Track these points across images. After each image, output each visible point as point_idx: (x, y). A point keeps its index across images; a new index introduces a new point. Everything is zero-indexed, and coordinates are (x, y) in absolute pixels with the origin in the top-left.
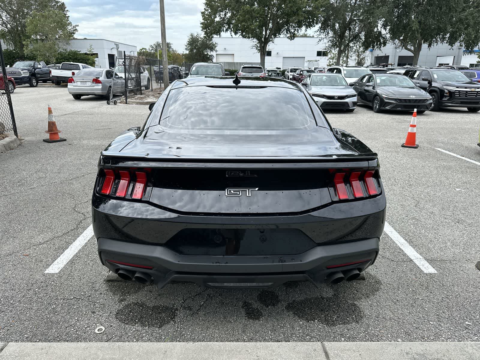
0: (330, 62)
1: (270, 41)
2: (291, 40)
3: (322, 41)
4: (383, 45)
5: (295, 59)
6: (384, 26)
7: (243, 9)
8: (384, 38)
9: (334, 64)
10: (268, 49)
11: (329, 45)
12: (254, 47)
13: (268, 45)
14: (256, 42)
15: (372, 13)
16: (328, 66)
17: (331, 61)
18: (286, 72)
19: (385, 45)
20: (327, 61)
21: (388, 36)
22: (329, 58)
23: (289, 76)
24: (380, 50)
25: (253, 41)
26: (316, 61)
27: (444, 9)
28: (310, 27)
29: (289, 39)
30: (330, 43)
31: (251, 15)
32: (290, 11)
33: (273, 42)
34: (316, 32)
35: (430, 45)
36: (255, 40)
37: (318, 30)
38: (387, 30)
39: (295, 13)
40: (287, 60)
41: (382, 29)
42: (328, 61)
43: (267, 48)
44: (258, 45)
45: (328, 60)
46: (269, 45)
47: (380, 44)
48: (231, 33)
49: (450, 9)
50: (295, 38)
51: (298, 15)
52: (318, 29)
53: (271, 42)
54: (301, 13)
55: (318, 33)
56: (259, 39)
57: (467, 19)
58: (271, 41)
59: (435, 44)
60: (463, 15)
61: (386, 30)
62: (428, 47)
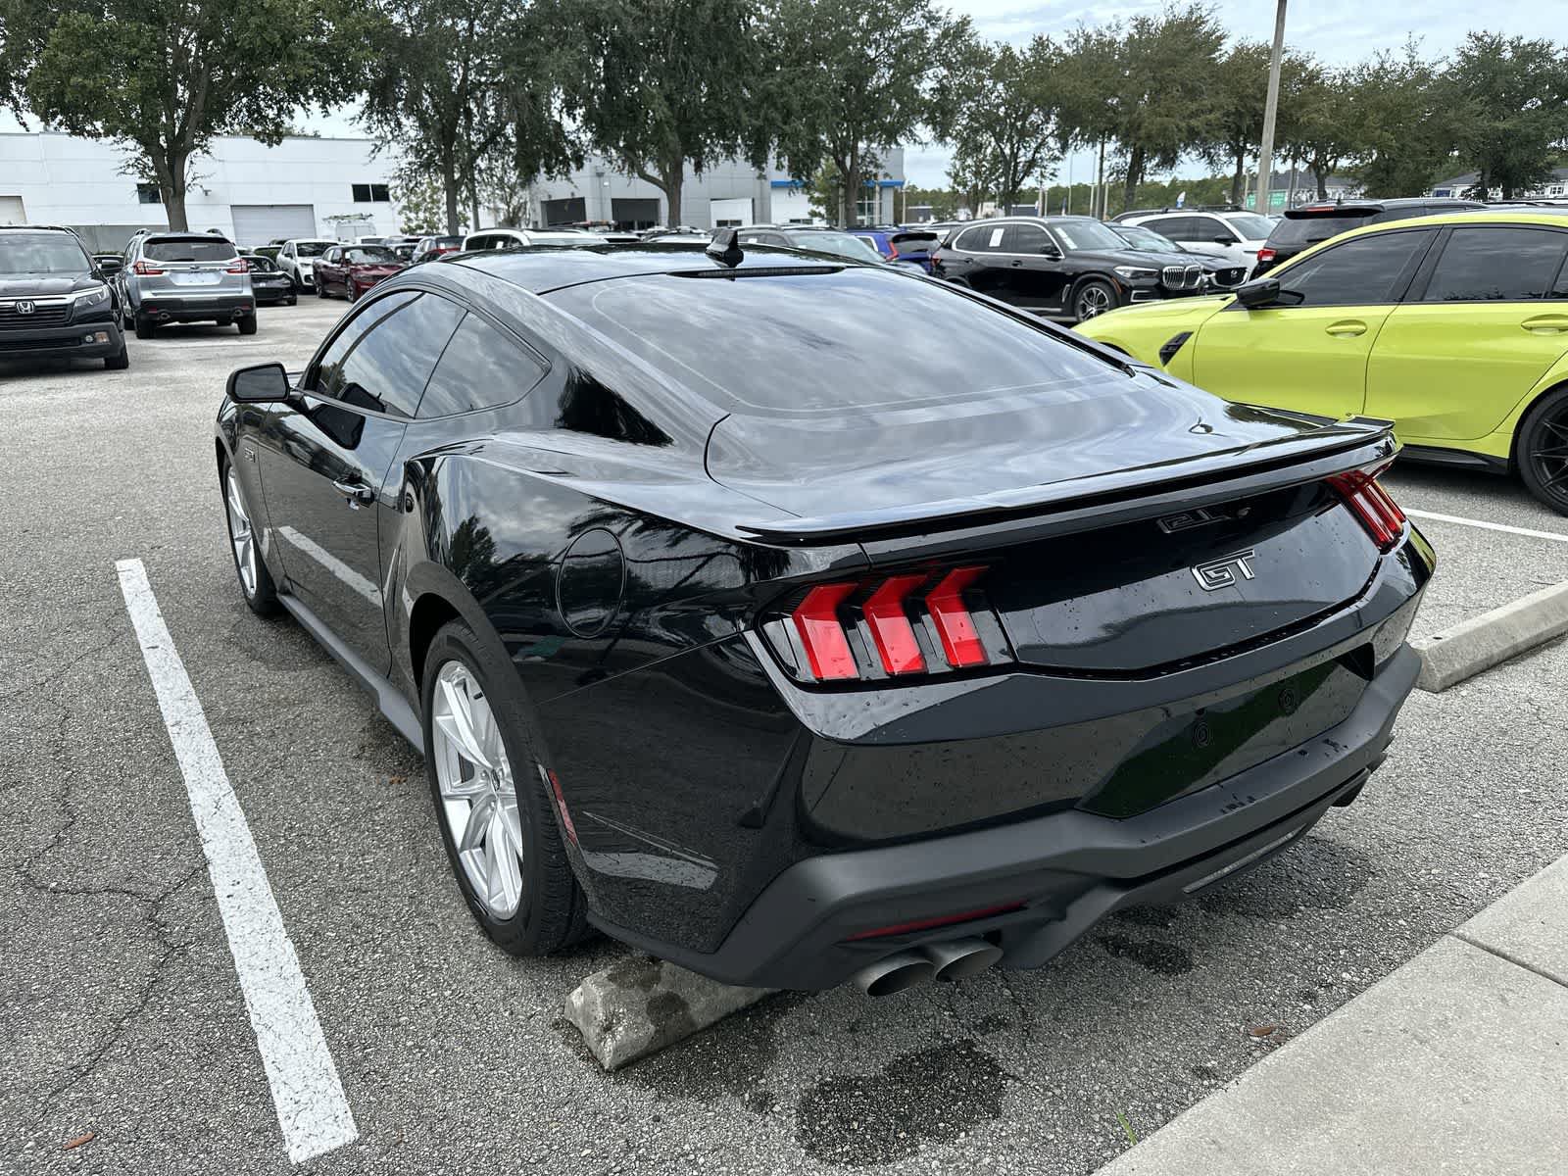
0: (409, 220)
1: (194, 147)
2: (270, 146)
3: (385, 149)
4: (573, 165)
5: (292, 209)
6: (569, 107)
7: (64, 25)
8: (572, 143)
9: (425, 225)
10: (191, 175)
11: (409, 164)
12: (130, 170)
13: (187, 163)
14: (135, 150)
15: (534, 64)
16: (404, 232)
17: (412, 215)
18: (280, 257)
19: (580, 166)
20: (396, 215)
21: (586, 137)
22: (404, 208)
23: (296, 270)
24: (569, 179)
25: (121, 146)
26: (362, 217)
27: (722, 63)
28: (337, 103)
29: (263, 141)
30: (411, 158)
31: (98, 50)
32: (258, 43)
33: (208, 152)
34: (354, 119)
35: (698, 167)
36: (131, 143)
37: (363, 113)
38: (579, 118)
39: (278, 52)
40: (246, 217)
41: (564, 116)
42: (403, 218)
43: (186, 172)
44: (145, 160)
45: (400, 213)
46: (192, 162)
47: (566, 162)
48: (17, 116)
49: (739, 65)
50: (285, 141)
51: (291, 57)
52: (361, 109)
53: (198, 150)
54: (300, 53)
55: (364, 124)
56: (148, 142)
57: (783, 94)
58: (198, 146)
59: (712, 163)
60: (771, 83)
61: (574, 119)
62: (696, 171)
